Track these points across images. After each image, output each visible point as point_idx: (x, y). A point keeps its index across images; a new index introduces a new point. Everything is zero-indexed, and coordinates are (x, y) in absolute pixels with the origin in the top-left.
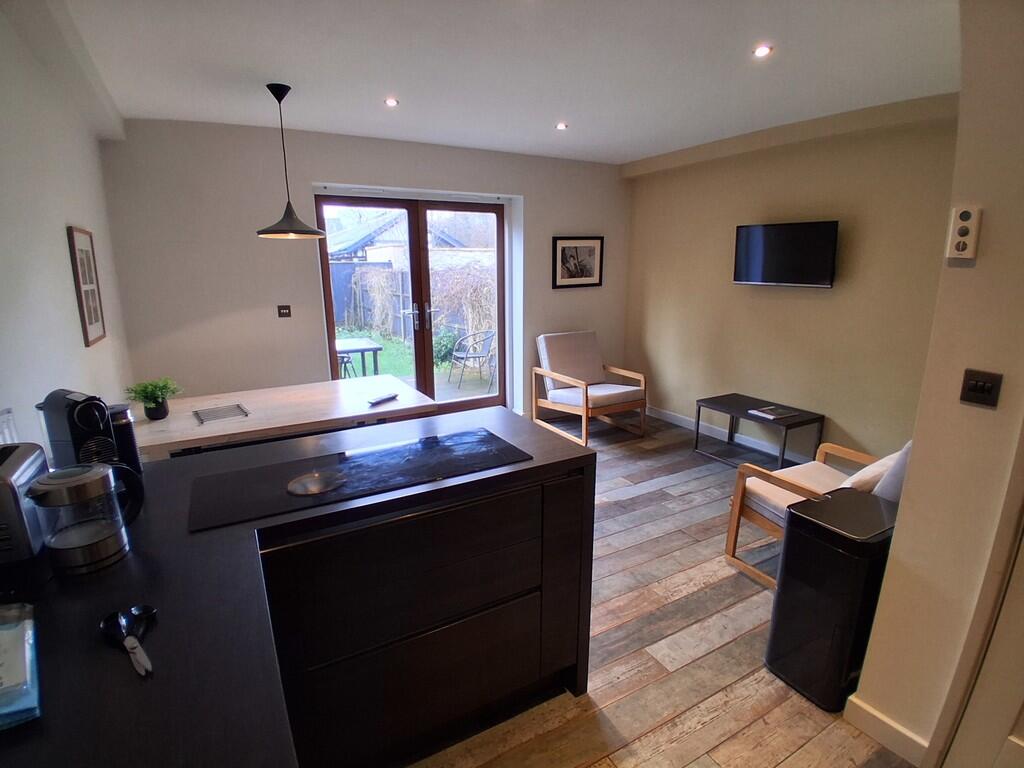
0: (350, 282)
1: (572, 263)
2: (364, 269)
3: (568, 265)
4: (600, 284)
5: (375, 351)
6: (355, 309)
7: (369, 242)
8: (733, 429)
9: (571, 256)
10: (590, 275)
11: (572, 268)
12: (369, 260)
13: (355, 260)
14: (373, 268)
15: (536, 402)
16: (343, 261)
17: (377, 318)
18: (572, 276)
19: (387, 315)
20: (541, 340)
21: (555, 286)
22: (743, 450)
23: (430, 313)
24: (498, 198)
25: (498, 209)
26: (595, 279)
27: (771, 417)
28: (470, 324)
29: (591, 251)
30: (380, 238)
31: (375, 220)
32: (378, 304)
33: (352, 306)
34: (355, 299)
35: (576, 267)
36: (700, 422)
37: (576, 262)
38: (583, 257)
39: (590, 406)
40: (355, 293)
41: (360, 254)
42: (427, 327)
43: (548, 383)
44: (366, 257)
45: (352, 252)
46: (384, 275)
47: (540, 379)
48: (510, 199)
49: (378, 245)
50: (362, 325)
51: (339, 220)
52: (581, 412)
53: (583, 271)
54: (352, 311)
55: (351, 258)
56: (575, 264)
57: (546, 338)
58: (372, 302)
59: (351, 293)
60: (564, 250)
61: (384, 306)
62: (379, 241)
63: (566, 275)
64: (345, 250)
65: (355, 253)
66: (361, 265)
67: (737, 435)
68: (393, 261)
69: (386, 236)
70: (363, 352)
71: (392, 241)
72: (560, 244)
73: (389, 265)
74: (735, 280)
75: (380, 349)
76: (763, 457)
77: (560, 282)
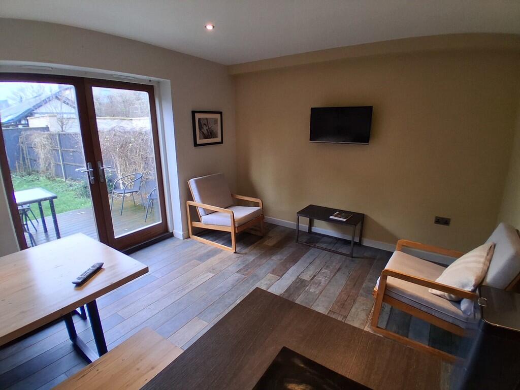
0: (18, 142)
1: (205, 129)
2: (28, 133)
3: (203, 130)
4: (222, 142)
5: (51, 200)
6: (24, 160)
7: (30, 114)
8: (311, 225)
9: (204, 124)
10: (216, 137)
11: (205, 132)
12: (31, 126)
13: (20, 127)
14: (35, 131)
15: (192, 224)
16: (11, 128)
17: (42, 165)
18: (206, 138)
19: (50, 164)
20: (192, 183)
21: (196, 145)
22: (318, 237)
23: (103, 170)
24: (150, 81)
25: (150, 89)
26: (219, 140)
27: (345, 220)
28: (119, 168)
29: (216, 121)
30: (38, 111)
31: (34, 99)
32: (42, 156)
33: (21, 158)
34: (23, 154)
35: (208, 132)
36: (299, 224)
37: (207, 128)
38: (211, 125)
39: (237, 225)
40: (22, 150)
41: (23, 122)
42: (102, 180)
43: (201, 212)
44: (28, 124)
45: (18, 121)
46: (45, 136)
47: (193, 210)
48: (159, 82)
49: (36, 115)
50: (31, 170)
51: (6, 101)
52: (230, 229)
53: (211, 134)
54: (21, 162)
55: (17, 125)
56: (207, 130)
57: (196, 182)
58: (37, 155)
59: (20, 150)
60: (199, 119)
61: (46, 159)
62: (37, 113)
63: (202, 137)
64: (12, 120)
65: (20, 121)
66: (26, 130)
67: (313, 228)
68: (49, 126)
69: (42, 109)
70: (39, 202)
71: (48, 113)
72: (197, 116)
73: (47, 129)
74: (310, 140)
75: (56, 197)
76: (331, 240)
77: (199, 141)
